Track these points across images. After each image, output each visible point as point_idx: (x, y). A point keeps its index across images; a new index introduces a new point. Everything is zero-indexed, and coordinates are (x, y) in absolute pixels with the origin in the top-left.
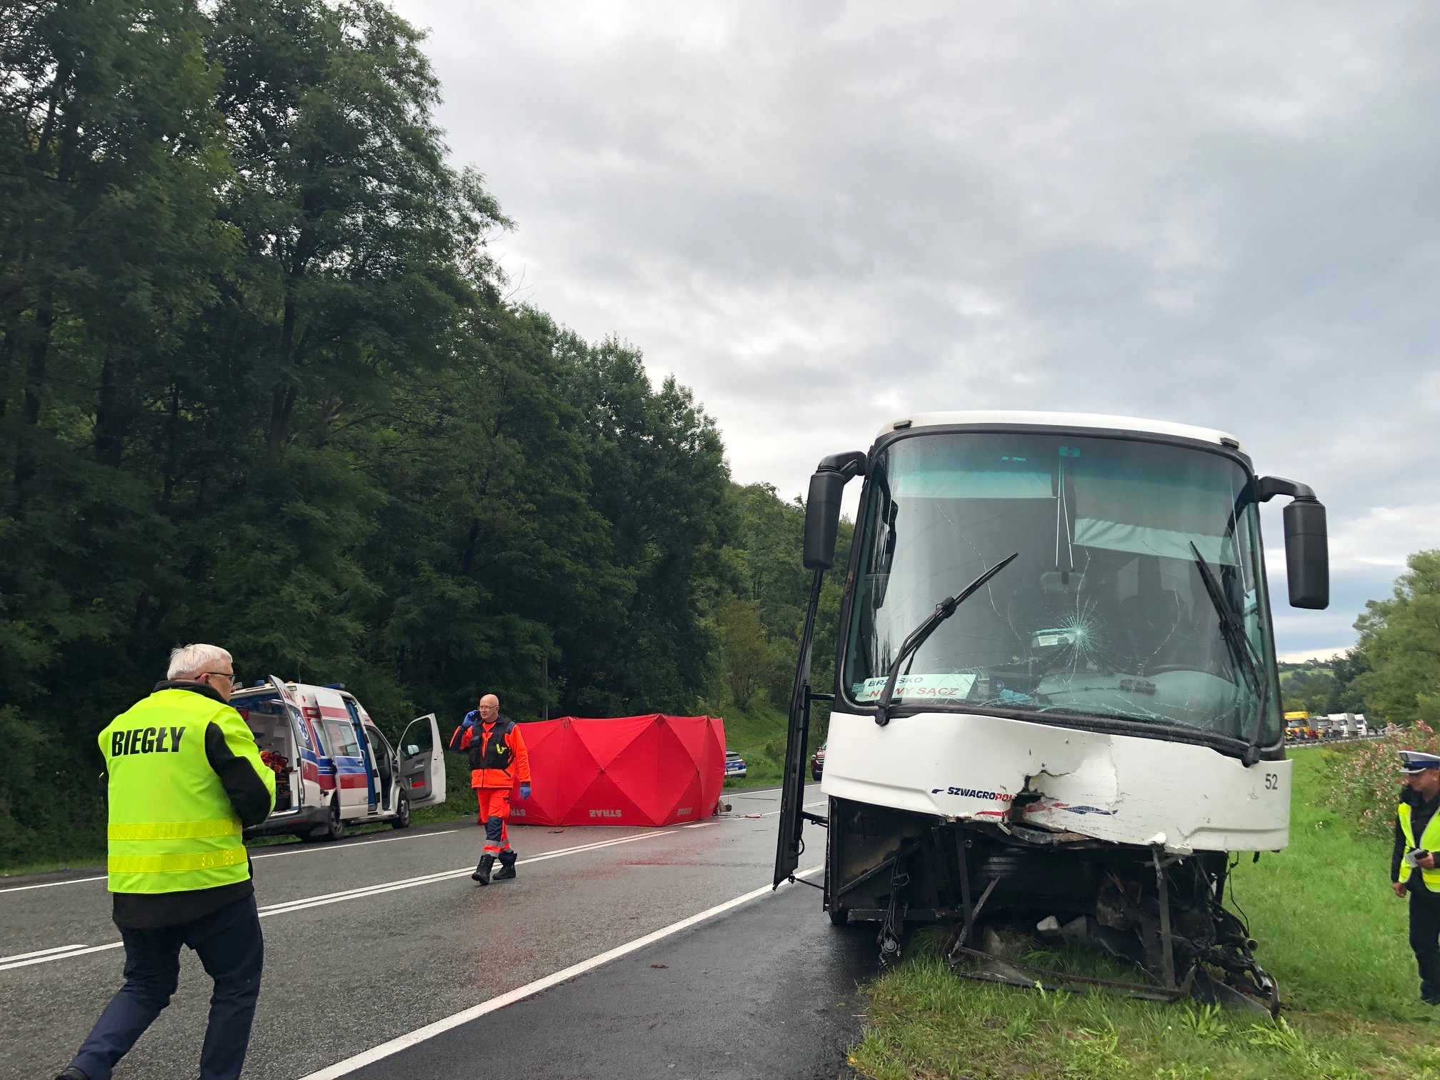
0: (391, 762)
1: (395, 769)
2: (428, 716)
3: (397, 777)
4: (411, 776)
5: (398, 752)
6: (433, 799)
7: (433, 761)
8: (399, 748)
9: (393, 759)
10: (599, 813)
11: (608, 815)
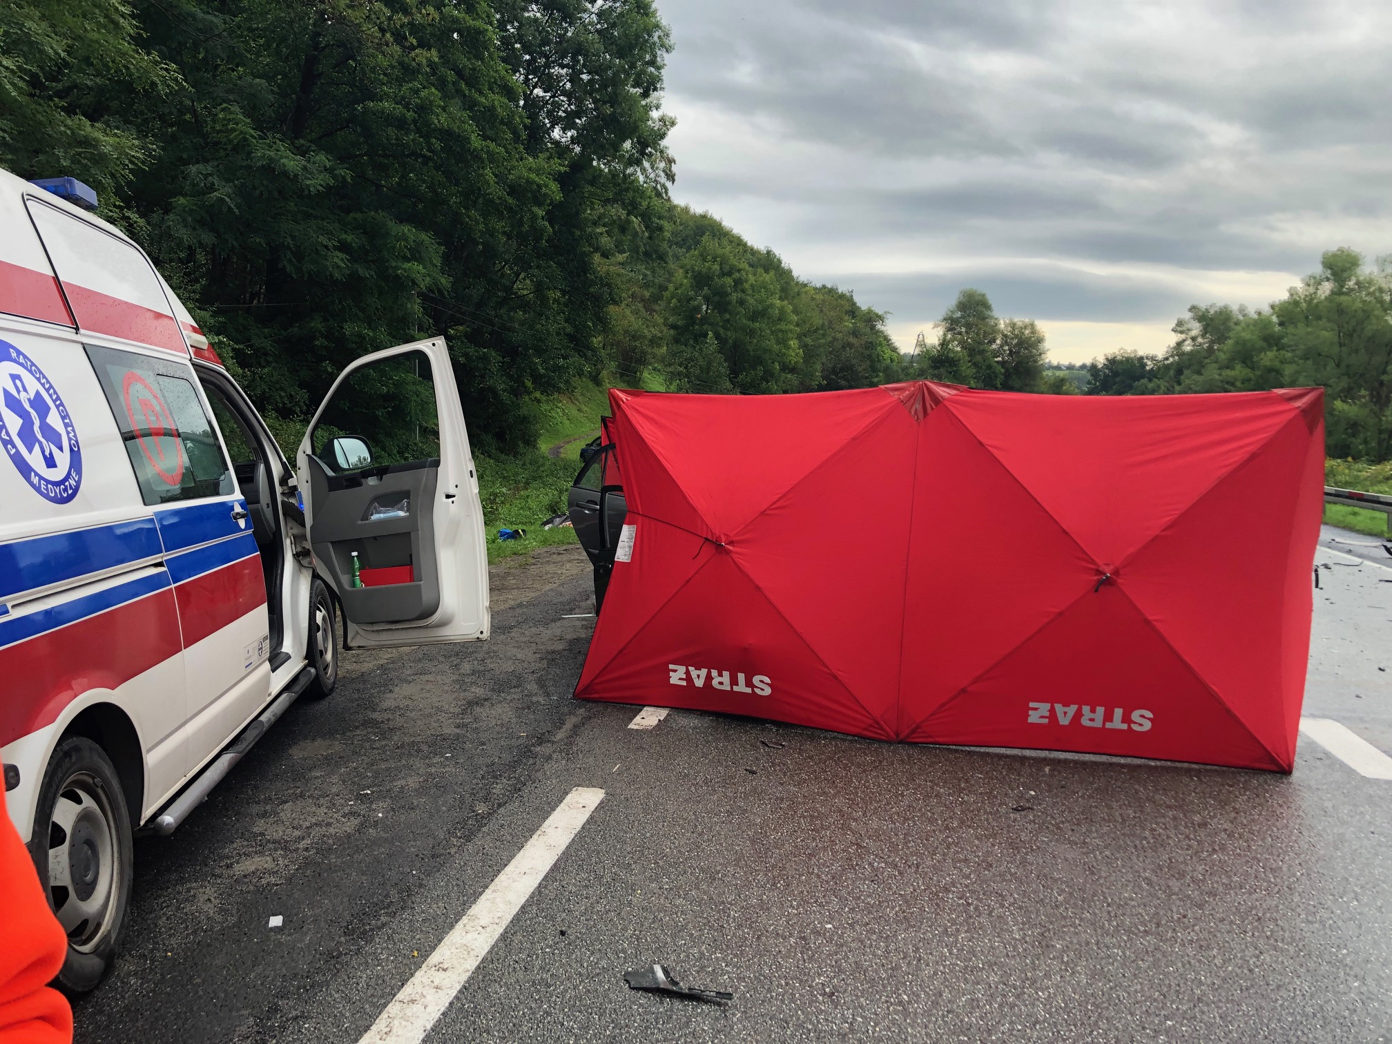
0: (278, 489)
1: (295, 515)
2: (423, 345)
3: (298, 539)
4: (357, 543)
5: (302, 460)
6: (443, 624)
7: (440, 498)
8: (306, 446)
9: (283, 481)
10: (1065, 714)
11: (1098, 724)
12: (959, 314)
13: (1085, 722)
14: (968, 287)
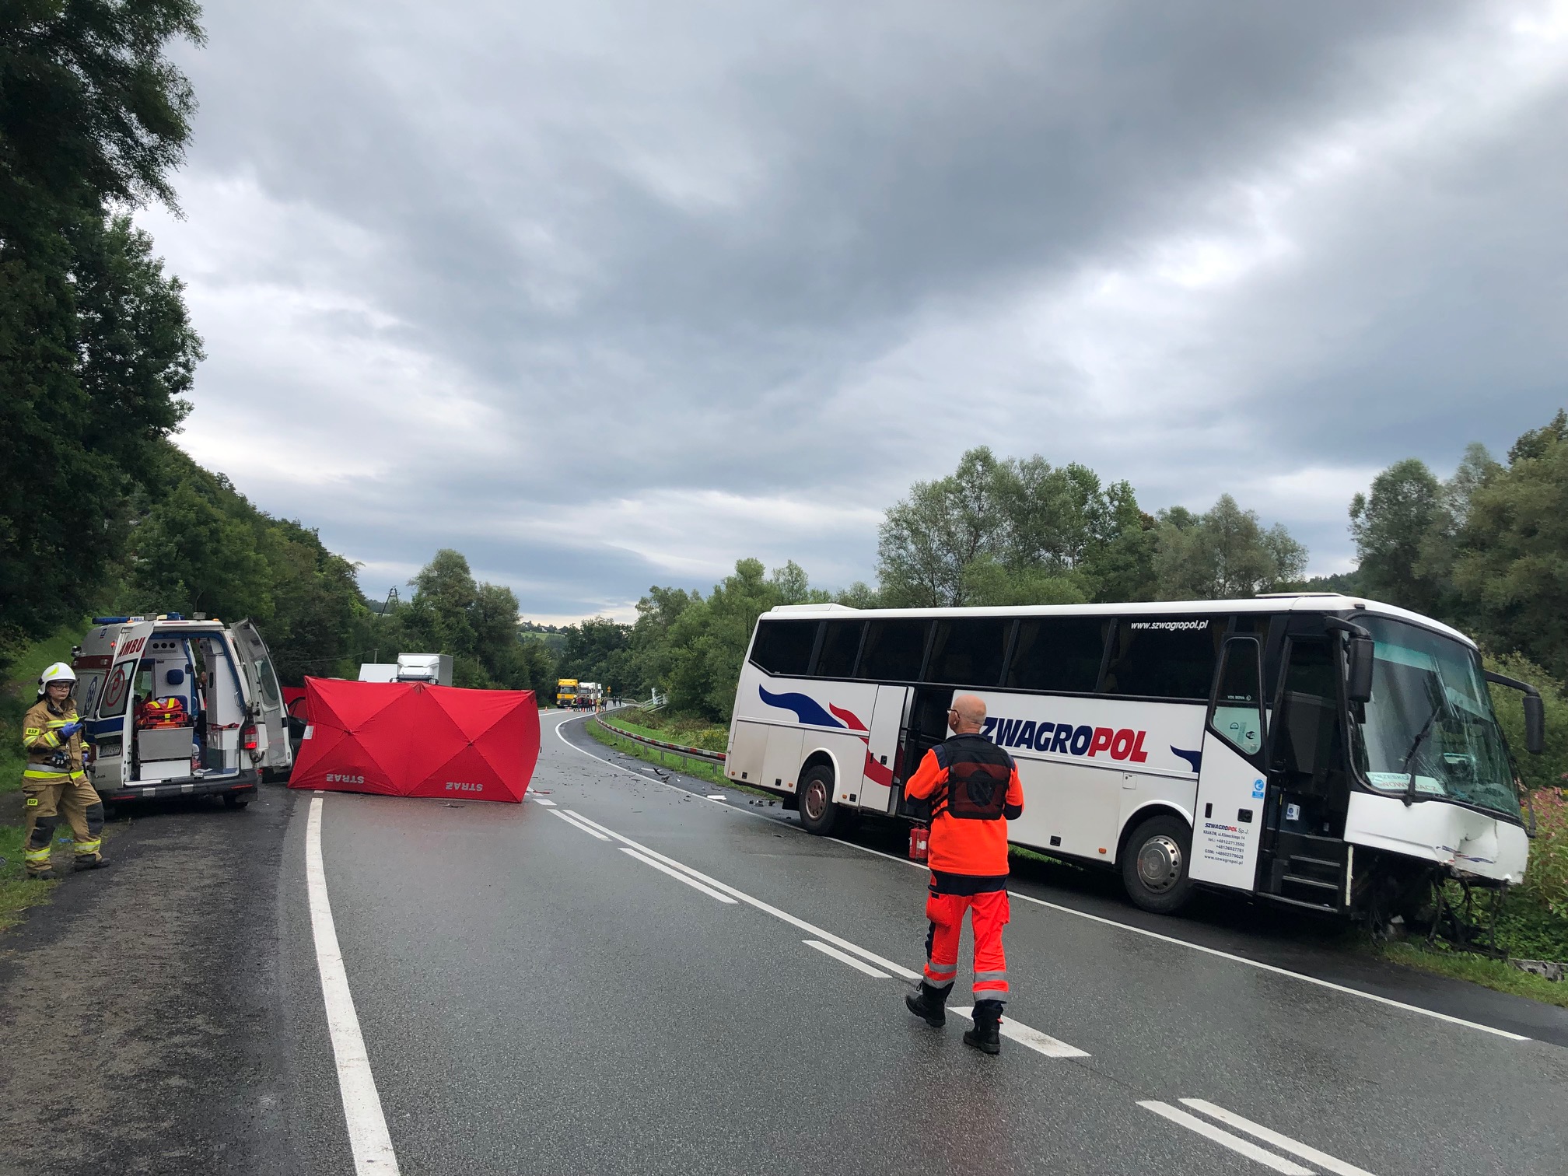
10: (457, 786)
11: (467, 789)
12: (436, 574)
13: (463, 789)
14: (446, 547)
